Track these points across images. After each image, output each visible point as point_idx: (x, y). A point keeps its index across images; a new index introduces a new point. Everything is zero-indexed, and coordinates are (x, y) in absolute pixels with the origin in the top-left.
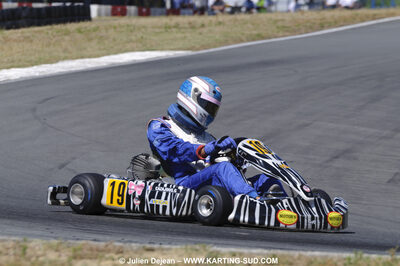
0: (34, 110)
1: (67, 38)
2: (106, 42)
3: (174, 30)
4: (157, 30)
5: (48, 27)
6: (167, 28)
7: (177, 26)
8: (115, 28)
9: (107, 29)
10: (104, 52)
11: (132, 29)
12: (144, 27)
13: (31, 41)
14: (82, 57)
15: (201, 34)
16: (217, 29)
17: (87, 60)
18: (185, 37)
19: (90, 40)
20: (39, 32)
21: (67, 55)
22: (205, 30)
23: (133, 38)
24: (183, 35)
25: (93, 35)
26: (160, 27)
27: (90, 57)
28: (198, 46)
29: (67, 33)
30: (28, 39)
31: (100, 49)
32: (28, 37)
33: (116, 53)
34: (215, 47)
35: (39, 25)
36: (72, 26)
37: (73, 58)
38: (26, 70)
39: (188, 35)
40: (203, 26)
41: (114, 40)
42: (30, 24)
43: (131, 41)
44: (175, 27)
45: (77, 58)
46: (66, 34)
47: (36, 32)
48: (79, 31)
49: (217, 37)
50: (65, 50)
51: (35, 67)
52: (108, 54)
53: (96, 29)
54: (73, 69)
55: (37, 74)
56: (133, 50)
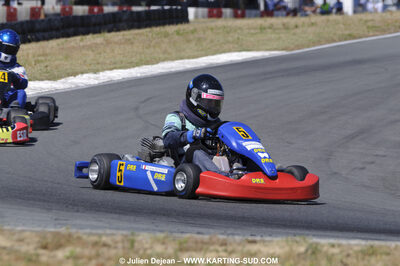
0: (137, 109)
1: (166, 40)
2: (204, 44)
3: (269, 31)
4: (252, 31)
5: (148, 30)
6: (262, 29)
7: (271, 27)
8: (212, 29)
9: (204, 31)
10: (203, 53)
11: (228, 31)
12: (240, 28)
13: (132, 43)
14: (182, 58)
15: (294, 34)
16: (310, 30)
17: (187, 61)
18: (280, 38)
19: (189, 41)
20: (140, 34)
21: (166, 56)
22: (298, 31)
23: (230, 39)
24: (277, 36)
25: (191, 37)
26: (255, 29)
27: (189, 58)
28: (292, 46)
29: (166, 35)
30: (130, 42)
31: (198, 51)
32: (129, 40)
33: (213, 54)
34: (308, 47)
35: (139, 27)
36: (171, 29)
37: (173, 60)
38: (128, 70)
39: (282, 35)
40: (296, 27)
41: (212, 41)
42: (131, 27)
43: (228, 42)
44: (270, 28)
45: (177, 59)
46: (165, 37)
47: (136, 34)
48: (178, 33)
49: (311, 37)
50: (165, 52)
51: (137, 68)
52: (206, 55)
53: (194, 31)
54: (173, 70)
55: (139, 75)
56: (230, 51)
